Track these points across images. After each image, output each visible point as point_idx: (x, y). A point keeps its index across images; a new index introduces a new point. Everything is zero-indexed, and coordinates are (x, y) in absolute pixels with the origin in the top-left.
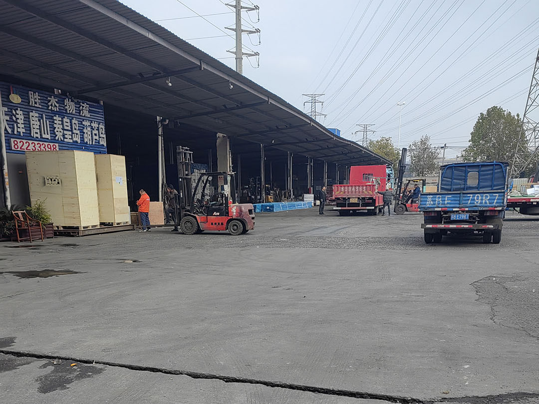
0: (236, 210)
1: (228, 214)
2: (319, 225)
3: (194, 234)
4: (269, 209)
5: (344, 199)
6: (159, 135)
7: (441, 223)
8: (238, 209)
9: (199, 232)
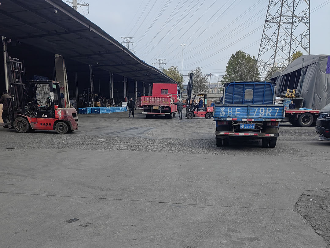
0: (62, 113)
1: (55, 116)
2: (131, 126)
3: (26, 132)
4: (96, 112)
5: (149, 106)
6: (4, 51)
7: (232, 131)
8: (63, 113)
9: (31, 131)
